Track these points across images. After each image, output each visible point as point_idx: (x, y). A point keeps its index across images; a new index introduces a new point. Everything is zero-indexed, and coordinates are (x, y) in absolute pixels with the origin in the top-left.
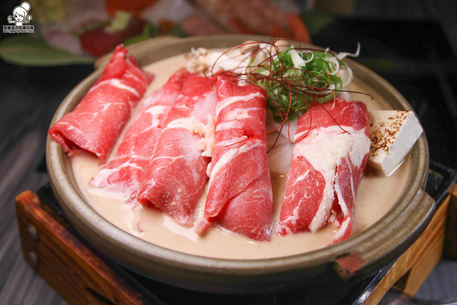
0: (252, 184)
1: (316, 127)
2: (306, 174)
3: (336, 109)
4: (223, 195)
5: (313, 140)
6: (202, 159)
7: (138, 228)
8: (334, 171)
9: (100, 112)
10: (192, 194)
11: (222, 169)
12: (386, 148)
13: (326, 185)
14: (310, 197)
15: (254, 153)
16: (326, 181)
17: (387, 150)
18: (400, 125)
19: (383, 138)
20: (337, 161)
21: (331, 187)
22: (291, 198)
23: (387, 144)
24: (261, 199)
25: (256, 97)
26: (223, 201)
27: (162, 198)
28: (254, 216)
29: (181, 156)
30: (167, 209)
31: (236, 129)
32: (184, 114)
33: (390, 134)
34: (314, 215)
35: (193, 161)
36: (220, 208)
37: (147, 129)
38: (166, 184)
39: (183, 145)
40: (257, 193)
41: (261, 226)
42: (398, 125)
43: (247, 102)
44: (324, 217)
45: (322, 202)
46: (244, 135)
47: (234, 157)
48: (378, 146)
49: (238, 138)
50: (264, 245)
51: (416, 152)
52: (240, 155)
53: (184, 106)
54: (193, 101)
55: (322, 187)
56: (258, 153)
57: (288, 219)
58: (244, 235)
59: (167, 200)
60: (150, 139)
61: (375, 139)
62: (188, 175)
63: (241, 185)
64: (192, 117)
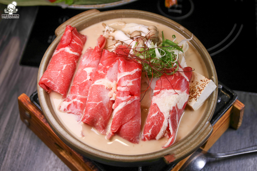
0: (132, 119)
1: (163, 89)
2: (157, 113)
3: (174, 80)
4: (119, 123)
5: (162, 96)
6: (110, 101)
7: (82, 134)
8: (169, 113)
9: (62, 71)
10: (105, 120)
11: (119, 111)
12: (196, 99)
13: (165, 120)
14: (157, 125)
15: (134, 104)
16: (165, 118)
17: (196, 100)
18: (205, 86)
19: (196, 92)
20: (171, 108)
21: (167, 121)
22: (149, 124)
23: (197, 96)
24: (136, 125)
25: (137, 72)
26: (119, 126)
27: (92, 122)
28: (132, 133)
29: (101, 102)
30: (95, 126)
31: (126, 91)
32: (102, 77)
33: (199, 90)
34: (158, 133)
35: (106, 104)
36: (118, 129)
37: (85, 81)
38: (94, 116)
39: (102, 95)
40: (134, 122)
41: (135, 137)
42: (204, 86)
43: (132, 76)
44: (162, 134)
45: (162, 128)
46: (130, 95)
47: (125, 106)
48: (193, 96)
49: (127, 97)
50: (136, 146)
51: (211, 99)
52: (127, 105)
53: (102, 72)
54: (106, 68)
55: (163, 121)
56: (136, 103)
57: (147, 134)
58: (128, 140)
59: (95, 122)
60: (86, 87)
61: (192, 92)
62: (104, 111)
63: (127, 119)
64: (106, 78)
